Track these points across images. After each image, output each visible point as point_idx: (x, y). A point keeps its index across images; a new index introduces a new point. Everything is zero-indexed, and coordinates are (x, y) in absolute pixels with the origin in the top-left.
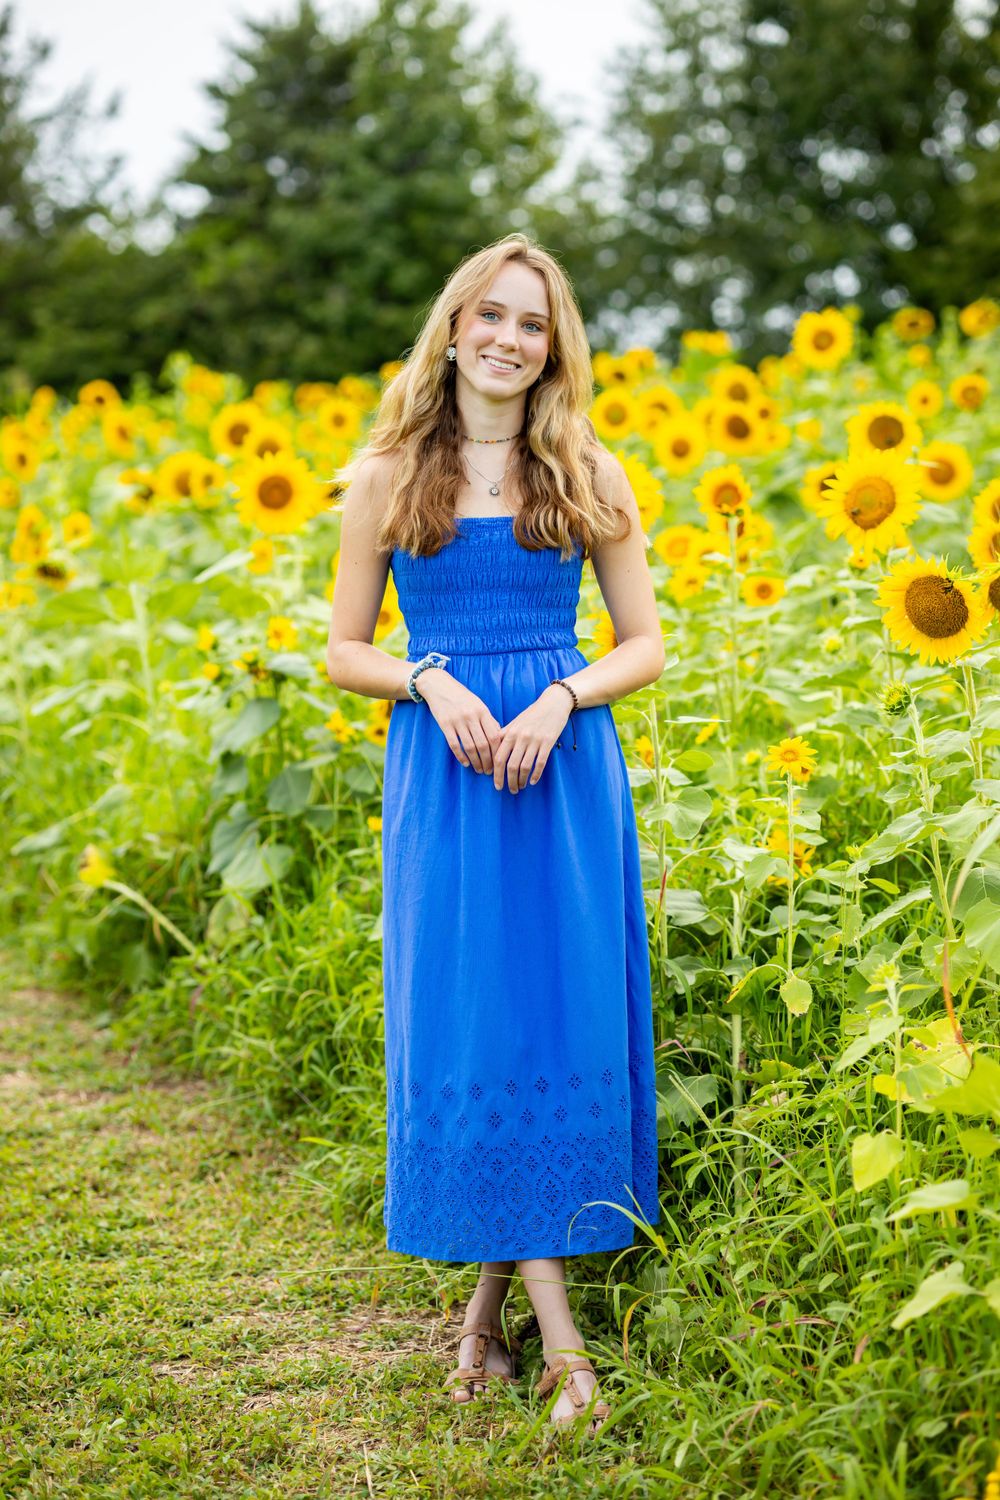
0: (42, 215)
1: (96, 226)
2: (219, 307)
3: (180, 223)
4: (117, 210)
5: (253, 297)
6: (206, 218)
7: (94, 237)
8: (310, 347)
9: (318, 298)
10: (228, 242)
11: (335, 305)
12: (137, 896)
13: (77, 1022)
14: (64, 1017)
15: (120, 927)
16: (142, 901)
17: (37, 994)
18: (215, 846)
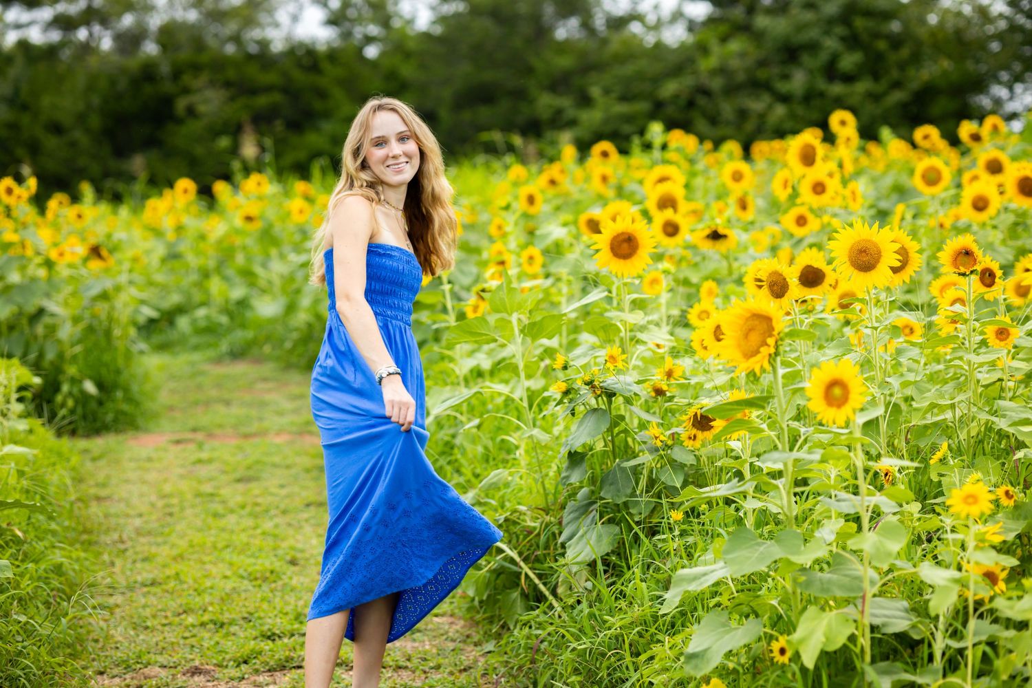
0: (599, 22)
1: (635, 28)
2: (716, 84)
3: (692, 26)
4: (651, 19)
5: (741, 77)
6: (711, 21)
7: (634, 35)
8: (780, 110)
9: (786, 77)
10: (724, 39)
11: (798, 81)
12: (514, 554)
13: (472, 647)
14: (464, 642)
15: (502, 576)
16: (517, 559)
17: (451, 620)
18: (565, 521)
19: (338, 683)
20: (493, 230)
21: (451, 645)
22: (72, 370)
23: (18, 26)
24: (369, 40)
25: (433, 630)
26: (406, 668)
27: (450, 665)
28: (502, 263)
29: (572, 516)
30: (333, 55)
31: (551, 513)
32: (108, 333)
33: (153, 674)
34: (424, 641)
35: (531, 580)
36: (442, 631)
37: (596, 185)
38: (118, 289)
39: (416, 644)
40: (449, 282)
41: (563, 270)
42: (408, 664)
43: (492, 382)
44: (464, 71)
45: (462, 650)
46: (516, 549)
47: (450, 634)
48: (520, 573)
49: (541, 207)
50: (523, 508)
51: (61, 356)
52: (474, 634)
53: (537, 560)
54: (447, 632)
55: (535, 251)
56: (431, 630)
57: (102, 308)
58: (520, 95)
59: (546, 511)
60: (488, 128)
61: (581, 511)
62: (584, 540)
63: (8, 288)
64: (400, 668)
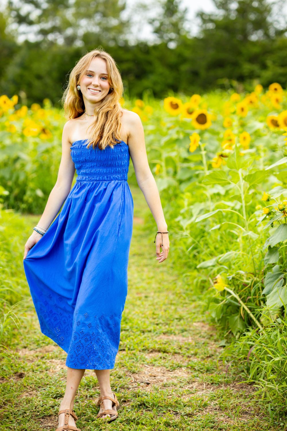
12: (237, 296)
13: (213, 343)
14: (209, 339)
15: (230, 307)
16: (239, 299)
17: (202, 324)
18: (265, 283)
19: (144, 361)
20: (225, 124)
21: (203, 340)
22: (31, 185)
23: (24, 33)
24: (171, 40)
25: (193, 331)
26: (179, 353)
27: (202, 354)
28: (230, 140)
29: (269, 280)
30: (155, 47)
31: (257, 276)
32: (48, 168)
33: (50, 350)
34: (188, 337)
35: (245, 311)
36: (198, 332)
37: (273, 103)
38: (53, 148)
39: (184, 339)
40: (205, 150)
41: (261, 144)
42: (180, 351)
43: (225, 200)
44: (212, 54)
45: (208, 343)
46: (238, 293)
47: (202, 334)
48: (240, 306)
49: (248, 113)
50: (242, 272)
51: (27, 178)
52: (214, 334)
53: (250, 300)
54: (200, 333)
55: (247, 134)
56: (191, 330)
57: (46, 156)
58: (236, 64)
59: (255, 275)
60: (222, 78)
61: (275, 277)
62: (277, 294)
63: (4, 147)
64: (176, 353)
